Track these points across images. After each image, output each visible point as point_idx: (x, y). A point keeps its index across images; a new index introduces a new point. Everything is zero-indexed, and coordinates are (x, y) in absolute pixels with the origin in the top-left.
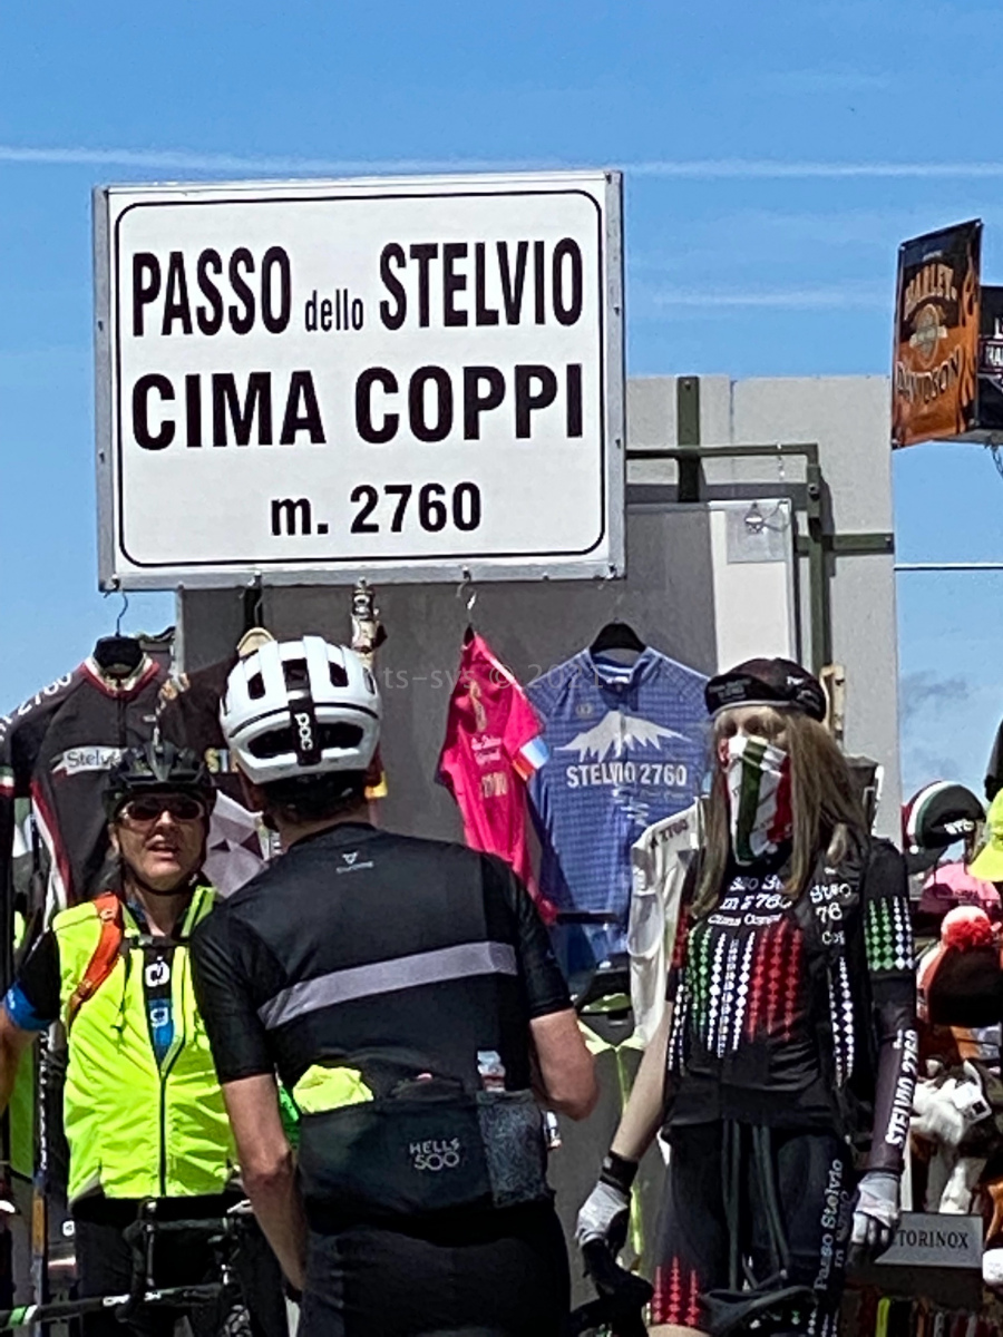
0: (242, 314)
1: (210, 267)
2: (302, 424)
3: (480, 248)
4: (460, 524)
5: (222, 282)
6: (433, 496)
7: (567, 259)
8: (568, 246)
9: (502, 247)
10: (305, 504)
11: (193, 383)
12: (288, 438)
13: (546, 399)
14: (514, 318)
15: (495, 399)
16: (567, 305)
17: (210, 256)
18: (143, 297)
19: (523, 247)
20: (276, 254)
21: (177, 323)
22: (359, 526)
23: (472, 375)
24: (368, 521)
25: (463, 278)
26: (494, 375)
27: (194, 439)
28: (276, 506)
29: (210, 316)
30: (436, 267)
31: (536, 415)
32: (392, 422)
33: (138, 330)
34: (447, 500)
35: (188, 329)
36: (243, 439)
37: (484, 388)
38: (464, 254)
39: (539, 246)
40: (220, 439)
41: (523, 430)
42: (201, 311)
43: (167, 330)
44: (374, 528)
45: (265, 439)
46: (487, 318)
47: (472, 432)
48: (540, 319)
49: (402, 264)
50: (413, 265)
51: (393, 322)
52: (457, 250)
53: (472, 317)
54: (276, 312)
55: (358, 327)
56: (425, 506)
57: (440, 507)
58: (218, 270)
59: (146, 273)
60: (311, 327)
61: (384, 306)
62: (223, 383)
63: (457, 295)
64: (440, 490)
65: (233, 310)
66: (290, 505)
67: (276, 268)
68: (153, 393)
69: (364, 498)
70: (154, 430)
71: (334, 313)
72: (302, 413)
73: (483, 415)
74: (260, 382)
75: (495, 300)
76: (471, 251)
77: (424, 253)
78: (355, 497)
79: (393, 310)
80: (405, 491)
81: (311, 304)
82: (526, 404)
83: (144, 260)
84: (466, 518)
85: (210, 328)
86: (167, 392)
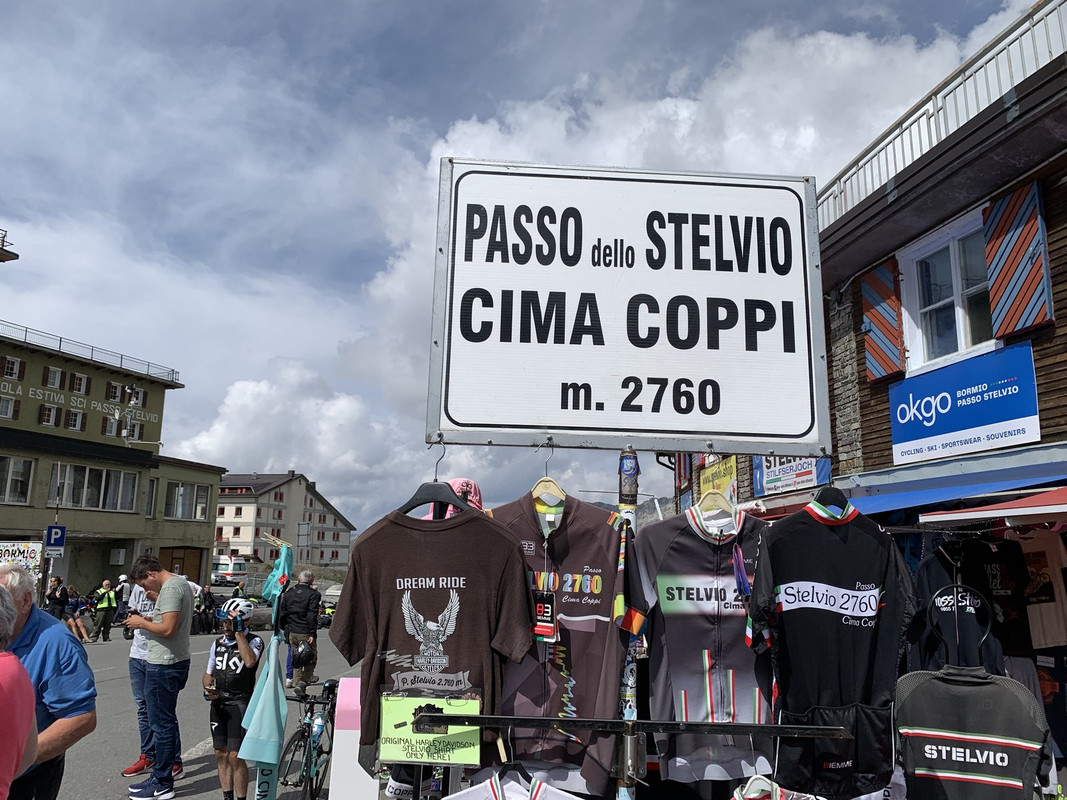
1: (523, 218)
2: (587, 330)
3: (718, 219)
4: (704, 409)
6: (684, 388)
7: (780, 231)
9: (734, 220)
10: (587, 387)
11: (507, 296)
12: (576, 340)
13: (768, 324)
14: (743, 267)
15: (731, 322)
16: (781, 261)
17: (523, 210)
18: (473, 234)
19: (748, 220)
20: (572, 212)
21: (498, 255)
22: (627, 406)
23: (713, 303)
24: (634, 403)
25: (706, 238)
26: (730, 306)
27: (506, 336)
28: (565, 387)
29: (522, 251)
30: (687, 230)
31: (760, 335)
32: (654, 333)
33: (469, 257)
34: (695, 391)
35: (505, 259)
36: (542, 339)
37: (723, 314)
38: (707, 222)
39: (760, 221)
40: (525, 337)
41: (751, 344)
42: (516, 247)
43: (490, 258)
44: (639, 408)
45: (559, 339)
46: (724, 266)
47: (713, 344)
48: (762, 269)
49: (662, 225)
50: (670, 227)
51: (656, 264)
52: (700, 219)
53: (713, 265)
54: (571, 251)
55: (630, 266)
56: (677, 394)
57: (689, 396)
58: (529, 220)
59: (477, 218)
60: (596, 264)
61: (649, 253)
62: (530, 298)
63: (703, 249)
64: (689, 384)
65: (539, 248)
66: (575, 387)
67: (571, 222)
68: (477, 302)
69: (632, 386)
70: (476, 328)
71: (613, 255)
72: (588, 322)
73: (722, 333)
74: (558, 299)
75: (730, 254)
76: (712, 220)
77: (678, 219)
78: (625, 384)
79: (656, 255)
80: (663, 383)
81: (596, 248)
82: (752, 329)
83: (474, 209)
84: (709, 405)
85: (522, 259)
86: (488, 302)
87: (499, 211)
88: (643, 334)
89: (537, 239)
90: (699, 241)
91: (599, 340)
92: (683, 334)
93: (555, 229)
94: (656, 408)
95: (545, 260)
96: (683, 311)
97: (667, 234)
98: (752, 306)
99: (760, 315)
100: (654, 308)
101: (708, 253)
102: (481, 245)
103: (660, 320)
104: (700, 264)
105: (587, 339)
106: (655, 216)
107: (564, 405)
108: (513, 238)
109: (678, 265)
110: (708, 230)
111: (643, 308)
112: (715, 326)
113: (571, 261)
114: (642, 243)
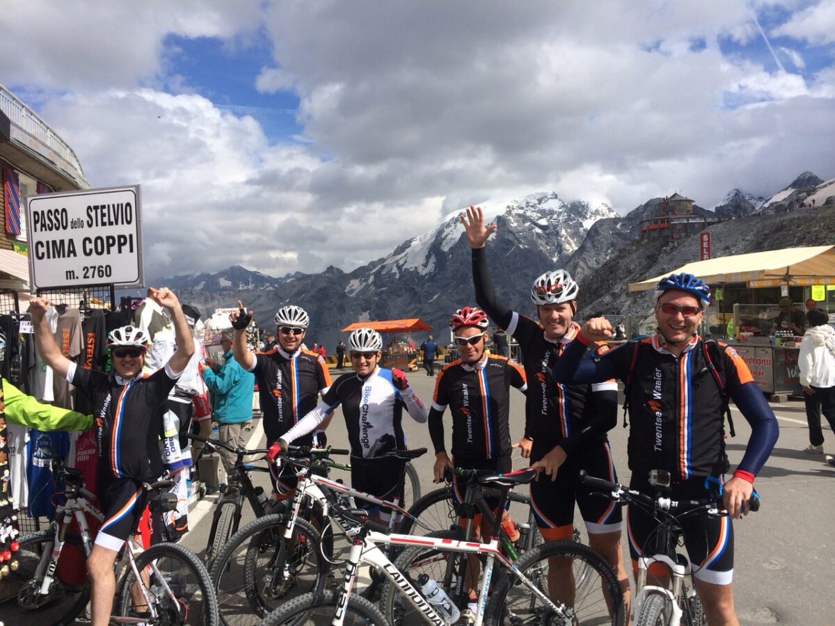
0: (57, 225)
1: (50, 214)
2: (72, 252)
3: (109, 206)
4: (107, 276)
5: (52, 218)
6: (101, 269)
7: (128, 208)
8: (128, 204)
9: (114, 205)
10: (73, 271)
11: (48, 242)
12: (69, 256)
13: (125, 243)
14: (117, 224)
15: (113, 244)
16: (129, 219)
17: (50, 211)
18: (36, 222)
19: (118, 205)
20: (64, 210)
21: (44, 228)
22: (85, 277)
23: (108, 238)
24: (87, 275)
25: (105, 214)
26: (113, 238)
27: (49, 257)
28: (67, 272)
29: (50, 226)
30: (99, 211)
31: (123, 247)
32: (91, 250)
33: (36, 231)
34: (104, 270)
35: (46, 230)
36: (59, 257)
37: (111, 241)
38: (105, 208)
39: (122, 205)
40: (54, 257)
41: (120, 251)
42: (49, 225)
43: (41, 230)
44: (88, 277)
45: (64, 256)
46: (111, 224)
47: (109, 252)
48: (123, 223)
49: (91, 211)
50: (94, 211)
51: (90, 226)
52: (103, 207)
53: (107, 224)
54: (65, 224)
55: (82, 227)
56: (99, 271)
57: (102, 271)
58: (52, 215)
59: (36, 216)
60: (72, 228)
61: (88, 221)
62: (54, 242)
63: (104, 218)
64: (102, 267)
65: (55, 224)
66: (70, 272)
67: (64, 213)
68: (40, 246)
69: (86, 270)
70: (40, 255)
71: (77, 224)
72: (71, 249)
73: (111, 248)
74: (62, 242)
75: (112, 219)
76: (107, 207)
77: (96, 208)
78: (84, 270)
79: (90, 223)
80: (94, 267)
81: (72, 222)
82: (120, 245)
83: (36, 213)
84: (108, 274)
85: (51, 229)
86: (42, 246)
87: (43, 212)
88: (88, 251)
89: (54, 221)
90: (103, 215)
91: (75, 255)
92: (100, 250)
93: (59, 217)
94: (93, 277)
95: (57, 229)
96: (99, 241)
97: (93, 214)
98: (120, 237)
99: (122, 240)
100: (90, 242)
101: (106, 219)
102: (39, 225)
103: (92, 246)
104: (104, 224)
105: (72, 255)
106: (89, 208)
107: (67, 279)
108: (48, 222)
109: (97, 225)
110: (105, 211)
111: (87, 242)
112: (109, 246)
113: (65, 228)
114: (86, 219)
